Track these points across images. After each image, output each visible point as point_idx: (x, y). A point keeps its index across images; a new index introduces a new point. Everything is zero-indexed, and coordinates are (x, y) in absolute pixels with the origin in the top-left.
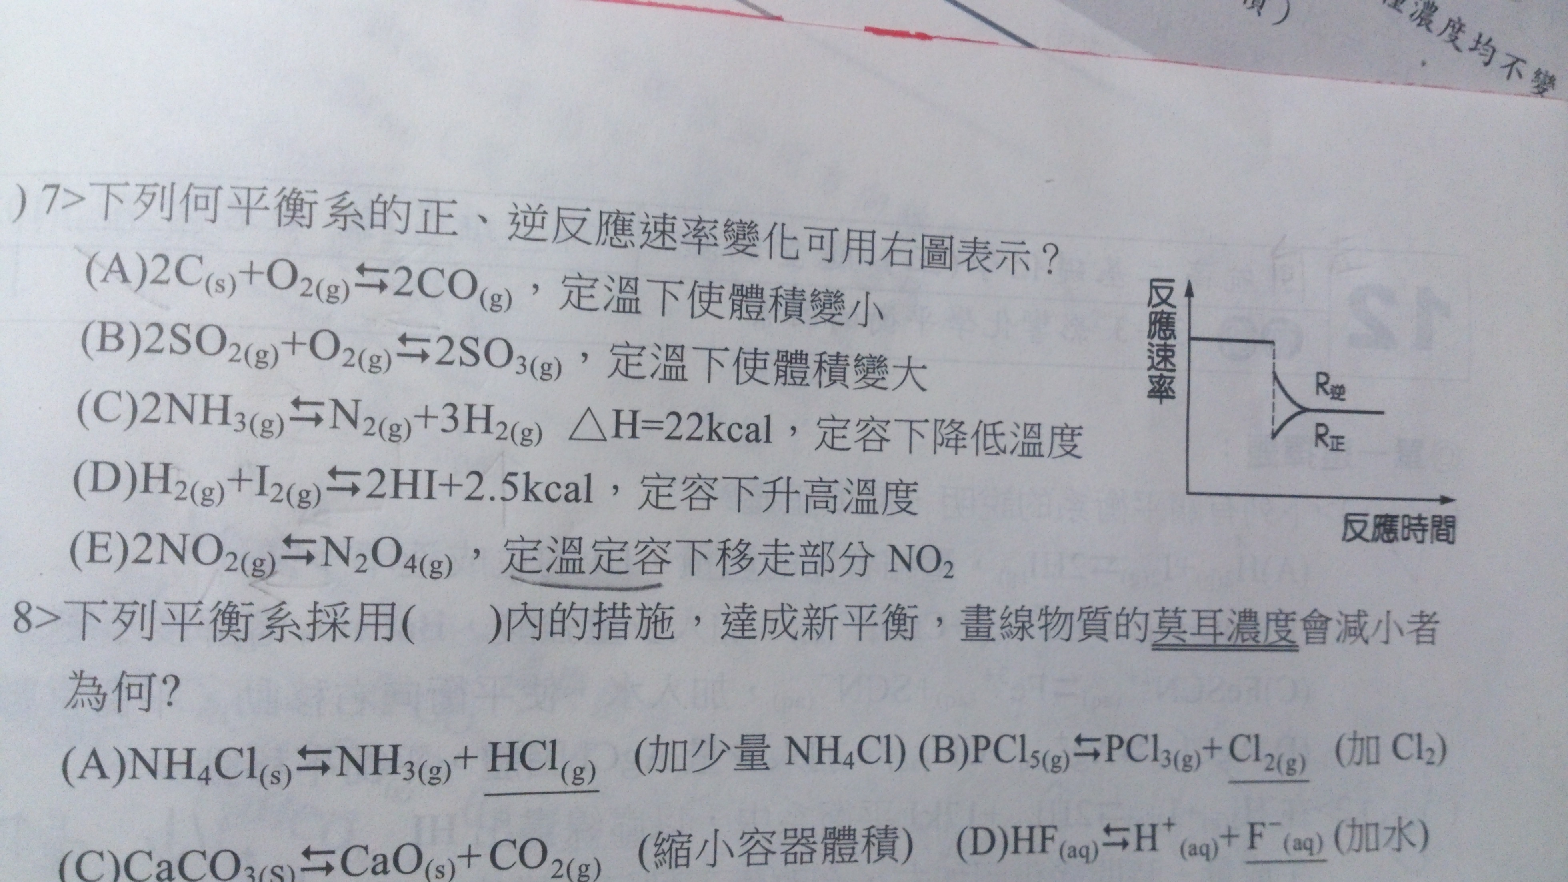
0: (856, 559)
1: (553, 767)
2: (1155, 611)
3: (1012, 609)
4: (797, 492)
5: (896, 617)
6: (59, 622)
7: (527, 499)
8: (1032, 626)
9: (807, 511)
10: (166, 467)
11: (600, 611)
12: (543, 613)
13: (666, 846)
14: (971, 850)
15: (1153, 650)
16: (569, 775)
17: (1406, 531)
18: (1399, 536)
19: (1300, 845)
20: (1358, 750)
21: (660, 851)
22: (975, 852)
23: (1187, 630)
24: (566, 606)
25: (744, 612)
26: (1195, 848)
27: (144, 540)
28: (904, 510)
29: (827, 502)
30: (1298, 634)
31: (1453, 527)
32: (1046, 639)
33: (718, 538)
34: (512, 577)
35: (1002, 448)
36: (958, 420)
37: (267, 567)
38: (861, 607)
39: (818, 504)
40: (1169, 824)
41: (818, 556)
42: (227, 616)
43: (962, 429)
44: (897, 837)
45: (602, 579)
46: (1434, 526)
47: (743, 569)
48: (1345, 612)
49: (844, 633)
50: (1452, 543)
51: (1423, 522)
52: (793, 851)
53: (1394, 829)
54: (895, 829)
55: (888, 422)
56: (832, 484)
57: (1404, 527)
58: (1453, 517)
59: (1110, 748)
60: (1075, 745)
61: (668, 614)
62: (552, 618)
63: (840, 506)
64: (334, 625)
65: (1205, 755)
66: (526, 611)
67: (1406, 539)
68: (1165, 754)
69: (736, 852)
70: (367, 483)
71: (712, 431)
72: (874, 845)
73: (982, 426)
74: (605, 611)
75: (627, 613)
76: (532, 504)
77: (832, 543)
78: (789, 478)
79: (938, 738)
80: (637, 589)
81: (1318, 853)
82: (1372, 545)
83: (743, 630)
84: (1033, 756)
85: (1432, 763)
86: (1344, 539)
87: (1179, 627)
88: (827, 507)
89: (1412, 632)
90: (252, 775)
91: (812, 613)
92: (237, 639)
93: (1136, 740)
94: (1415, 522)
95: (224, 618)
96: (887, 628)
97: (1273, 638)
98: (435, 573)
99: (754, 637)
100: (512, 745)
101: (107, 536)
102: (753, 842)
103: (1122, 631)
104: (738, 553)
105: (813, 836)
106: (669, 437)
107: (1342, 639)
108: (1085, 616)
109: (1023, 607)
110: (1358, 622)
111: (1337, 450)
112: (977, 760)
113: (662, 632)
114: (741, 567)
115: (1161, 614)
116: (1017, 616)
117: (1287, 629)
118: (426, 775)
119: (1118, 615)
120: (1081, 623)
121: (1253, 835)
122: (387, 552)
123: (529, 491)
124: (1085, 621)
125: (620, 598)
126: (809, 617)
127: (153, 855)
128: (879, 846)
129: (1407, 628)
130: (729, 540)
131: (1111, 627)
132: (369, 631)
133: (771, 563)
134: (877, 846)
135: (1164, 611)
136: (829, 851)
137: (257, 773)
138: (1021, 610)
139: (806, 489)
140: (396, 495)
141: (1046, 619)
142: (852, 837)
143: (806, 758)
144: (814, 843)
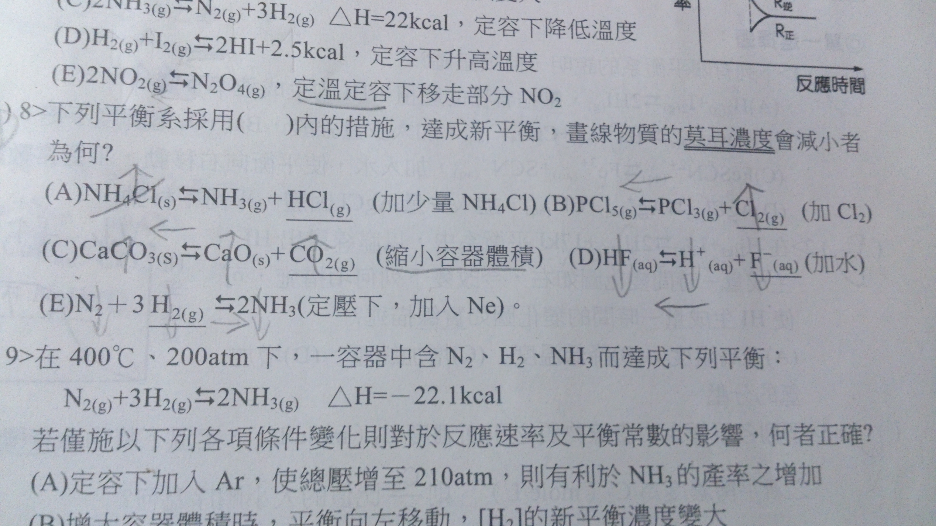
0: (501, 96)
1: (326, 206)
2: (685, 128)
3: (598, 125)
4: (464, 58)
5: (527, 128)
6: (45, 113)
7: (306, 57)
8: (610, 134)
9: (471, 69)
10: (106, 31)
11: (350, 121)
12: (318, 120)
13: (393, 253)
14: (579, 262)
15: (685, 150)
16: (335, 212)
17: (835, 86)
18: (831, 88)
19: (783, 267)
20: (816, 212)
21: (390, 256)
22: (581, 263)
23: (706, 138)
24: (331, 117)
25: (435, 124)
26: (718, 266)
27: (93, 70)
28: (529, 69)
29: (483, 64)
30: (774, 143)
31: (863, 84)
32: (619, 142)
33: (418, 82)
34: (299, 100)
35: (588, 35)
36: (560, 19)
37: (161, 87)
38: (505, 123)
39: (477, 65)
40: (701, 252)
41: (478, 93)
42: (139, 113)
43: (562, 24)
44: (532, 253)
45: (350, 102)
46: (851, 84)
47: (433, 100)
48: (802, 132)
49: (496, 137)
50: (864, 93)
51: (845, 81)
52: (469, 258)
53: (843, 259)
54: (531, 248)
55: (517, 20)
56: (485, 54)
57: (834, 84)
58: (863, 79)
59: (662, 207)
60: (640, 203)
61: (390, 123)
62: (323, 123)
63: (491, 66)
64: (199, 121)
65: (721, 211)
66: (307, 118)
67: (836, 91)
68: (696, 211)
69: (435, 258)
70: (217, 45)
71: (413, 23)
72: (518, 257)
73: (575, 22)
74: (353, 121)
75: (366, 122)
76: (309, 59)
77: (486, 87)
78: (459, 50)
79: (555, 197)
80: (371, 109)
81: (796, 271)
82: (815, 94)
83: (435, 134)
84: (614, 209)
85: (864, 222)
86: (798, 90)
87: (701, 137)
88: (483, 67)
89: (844, 145)
90: (153, 201)
91: (476, 125)
92: (145, 126)
93: (677, 202)
94: (840, 81)
95: (138, 114)
96: (521, 134)
97: (759, 145)
98: (255, 95)
99: (441, 138)
100: (301, 192)
101: (73, 67)
102: (445, 253)
103: (666, 138)
104: (430, 91)
105: (481, 250)
106: (387, 26)
107: (801, 147)
108: (642, 130)
109: (604, 124)
110: (811, 138)
111: (790, 39)
112: (579, 210)
113: (387, 133)
114: (432, 98)
115: (689, 129)
116: (601, 129)
117: (767, 140)
118: (253, 207)
119: (662, 129)
120: (640, 133)
121: (754, 260)
122: (228, 82)
123: (307, 52)
124: (642, 132)
125: (362, 114)
126: (474, 127)
127: (97, 244)
128: (522, 258)
129: (840, 142)
130: (424, 83)
131: (659, 136)
132: (218, 125)
133: (450, 96)
134: (520, 257)
135: (690, 127)
136: (491, 259)
137: (157, 200)
138: (603, 126)
139: (470, 56)
140: (233, 52)
141: (619, 131)
142: (505, 252)
143: (476, 206)
144: (482, 254)
